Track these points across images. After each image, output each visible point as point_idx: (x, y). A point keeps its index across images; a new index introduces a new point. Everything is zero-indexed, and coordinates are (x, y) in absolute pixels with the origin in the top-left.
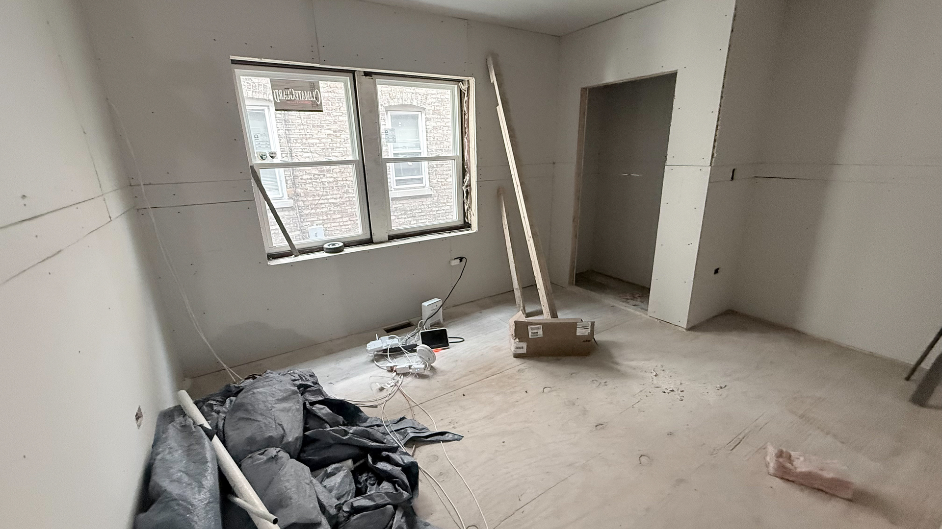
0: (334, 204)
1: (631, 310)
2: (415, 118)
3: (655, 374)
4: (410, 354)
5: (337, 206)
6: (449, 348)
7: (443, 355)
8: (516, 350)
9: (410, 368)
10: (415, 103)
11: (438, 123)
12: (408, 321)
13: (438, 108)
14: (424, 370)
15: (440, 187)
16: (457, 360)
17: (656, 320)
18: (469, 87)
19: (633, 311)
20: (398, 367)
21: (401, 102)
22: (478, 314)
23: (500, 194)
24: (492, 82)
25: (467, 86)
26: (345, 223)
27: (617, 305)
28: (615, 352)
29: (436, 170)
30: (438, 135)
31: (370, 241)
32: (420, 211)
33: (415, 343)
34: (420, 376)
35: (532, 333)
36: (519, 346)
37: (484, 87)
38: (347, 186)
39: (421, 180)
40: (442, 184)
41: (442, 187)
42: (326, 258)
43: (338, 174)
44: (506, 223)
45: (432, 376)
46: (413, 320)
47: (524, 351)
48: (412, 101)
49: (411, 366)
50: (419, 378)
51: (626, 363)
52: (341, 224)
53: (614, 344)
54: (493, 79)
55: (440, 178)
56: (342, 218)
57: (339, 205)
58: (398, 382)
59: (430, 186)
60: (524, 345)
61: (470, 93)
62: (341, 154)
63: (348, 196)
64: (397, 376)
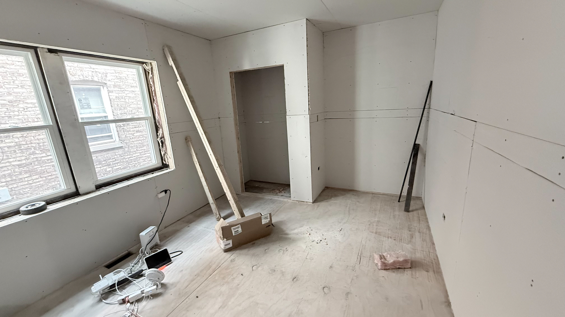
0: (18, 165)
1: (281, 199)
2: (99, 90)
3: (309, 234)
4: (138, 280)
5: (23, 167)
6: (172, 263)
7: (169, 270)
8: (225, 247)
9: (143, 293)
10: (96, 79)
11: (120, 94)
12: (127, 252)
13: (118, 84)
14: (157, 289)
15: (129, 140)
16: (182, 270)
17: (296, 202)
18: (152, 68)
19: (283, 199)
20: (130, 297)
21: (82, 77)
22: (187, 229)
23: (188, 141)
24: (170, 65)
25: (151, 67)
26: (35, 181)
27: (273, 198)
28: (284, 227)
29: (123, 128)
30: (121, 103)
31: (77, 194)
32: (114, 160)
33: (140, 269)
34: (154, 296)
35: (235, 232)
36: (227, 243)
37: (164, 67)
38: (32, 148)
39: (110, 137)
40: (130, 138)
41: (131, 140)
42: (26, 221)
43: (21, 139)
44: (196, 160)
45: (165, 291)
46: (132, 250)
47: (231, 245)
48: (93, 78)
49: (143, 290)
50: (153, 299)
51: (292, 232)
52: (31, 182)
53: (281, 222)
54: (171, 63)
55: (127, 133)
56: (31, 176)
57: (25, 166)
58: (133, 310)
59: (120, 140)
60: (230, 242)
61: (154, 72)
62: (21, 121)
63: (35, 157)
64: (131, 305)
